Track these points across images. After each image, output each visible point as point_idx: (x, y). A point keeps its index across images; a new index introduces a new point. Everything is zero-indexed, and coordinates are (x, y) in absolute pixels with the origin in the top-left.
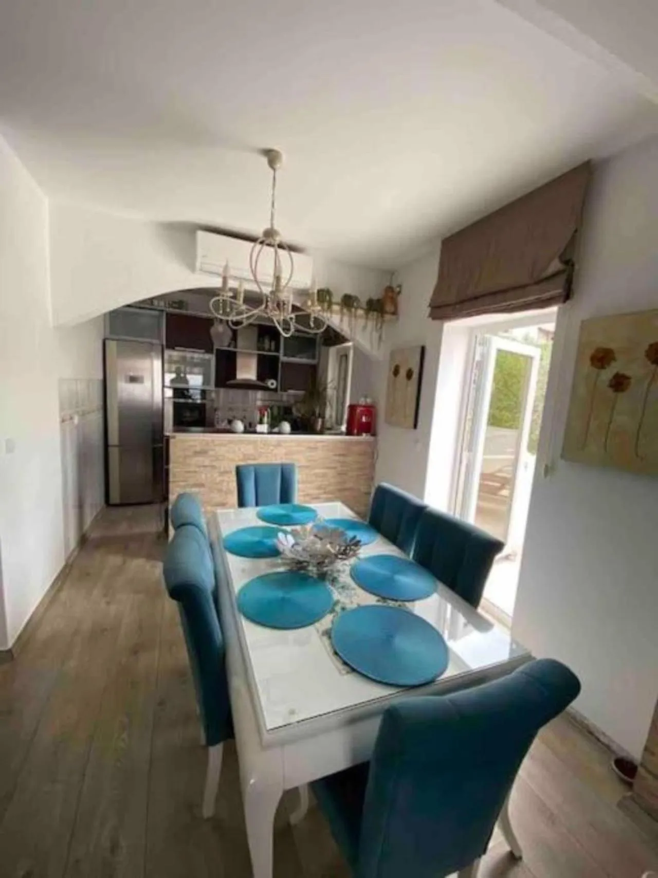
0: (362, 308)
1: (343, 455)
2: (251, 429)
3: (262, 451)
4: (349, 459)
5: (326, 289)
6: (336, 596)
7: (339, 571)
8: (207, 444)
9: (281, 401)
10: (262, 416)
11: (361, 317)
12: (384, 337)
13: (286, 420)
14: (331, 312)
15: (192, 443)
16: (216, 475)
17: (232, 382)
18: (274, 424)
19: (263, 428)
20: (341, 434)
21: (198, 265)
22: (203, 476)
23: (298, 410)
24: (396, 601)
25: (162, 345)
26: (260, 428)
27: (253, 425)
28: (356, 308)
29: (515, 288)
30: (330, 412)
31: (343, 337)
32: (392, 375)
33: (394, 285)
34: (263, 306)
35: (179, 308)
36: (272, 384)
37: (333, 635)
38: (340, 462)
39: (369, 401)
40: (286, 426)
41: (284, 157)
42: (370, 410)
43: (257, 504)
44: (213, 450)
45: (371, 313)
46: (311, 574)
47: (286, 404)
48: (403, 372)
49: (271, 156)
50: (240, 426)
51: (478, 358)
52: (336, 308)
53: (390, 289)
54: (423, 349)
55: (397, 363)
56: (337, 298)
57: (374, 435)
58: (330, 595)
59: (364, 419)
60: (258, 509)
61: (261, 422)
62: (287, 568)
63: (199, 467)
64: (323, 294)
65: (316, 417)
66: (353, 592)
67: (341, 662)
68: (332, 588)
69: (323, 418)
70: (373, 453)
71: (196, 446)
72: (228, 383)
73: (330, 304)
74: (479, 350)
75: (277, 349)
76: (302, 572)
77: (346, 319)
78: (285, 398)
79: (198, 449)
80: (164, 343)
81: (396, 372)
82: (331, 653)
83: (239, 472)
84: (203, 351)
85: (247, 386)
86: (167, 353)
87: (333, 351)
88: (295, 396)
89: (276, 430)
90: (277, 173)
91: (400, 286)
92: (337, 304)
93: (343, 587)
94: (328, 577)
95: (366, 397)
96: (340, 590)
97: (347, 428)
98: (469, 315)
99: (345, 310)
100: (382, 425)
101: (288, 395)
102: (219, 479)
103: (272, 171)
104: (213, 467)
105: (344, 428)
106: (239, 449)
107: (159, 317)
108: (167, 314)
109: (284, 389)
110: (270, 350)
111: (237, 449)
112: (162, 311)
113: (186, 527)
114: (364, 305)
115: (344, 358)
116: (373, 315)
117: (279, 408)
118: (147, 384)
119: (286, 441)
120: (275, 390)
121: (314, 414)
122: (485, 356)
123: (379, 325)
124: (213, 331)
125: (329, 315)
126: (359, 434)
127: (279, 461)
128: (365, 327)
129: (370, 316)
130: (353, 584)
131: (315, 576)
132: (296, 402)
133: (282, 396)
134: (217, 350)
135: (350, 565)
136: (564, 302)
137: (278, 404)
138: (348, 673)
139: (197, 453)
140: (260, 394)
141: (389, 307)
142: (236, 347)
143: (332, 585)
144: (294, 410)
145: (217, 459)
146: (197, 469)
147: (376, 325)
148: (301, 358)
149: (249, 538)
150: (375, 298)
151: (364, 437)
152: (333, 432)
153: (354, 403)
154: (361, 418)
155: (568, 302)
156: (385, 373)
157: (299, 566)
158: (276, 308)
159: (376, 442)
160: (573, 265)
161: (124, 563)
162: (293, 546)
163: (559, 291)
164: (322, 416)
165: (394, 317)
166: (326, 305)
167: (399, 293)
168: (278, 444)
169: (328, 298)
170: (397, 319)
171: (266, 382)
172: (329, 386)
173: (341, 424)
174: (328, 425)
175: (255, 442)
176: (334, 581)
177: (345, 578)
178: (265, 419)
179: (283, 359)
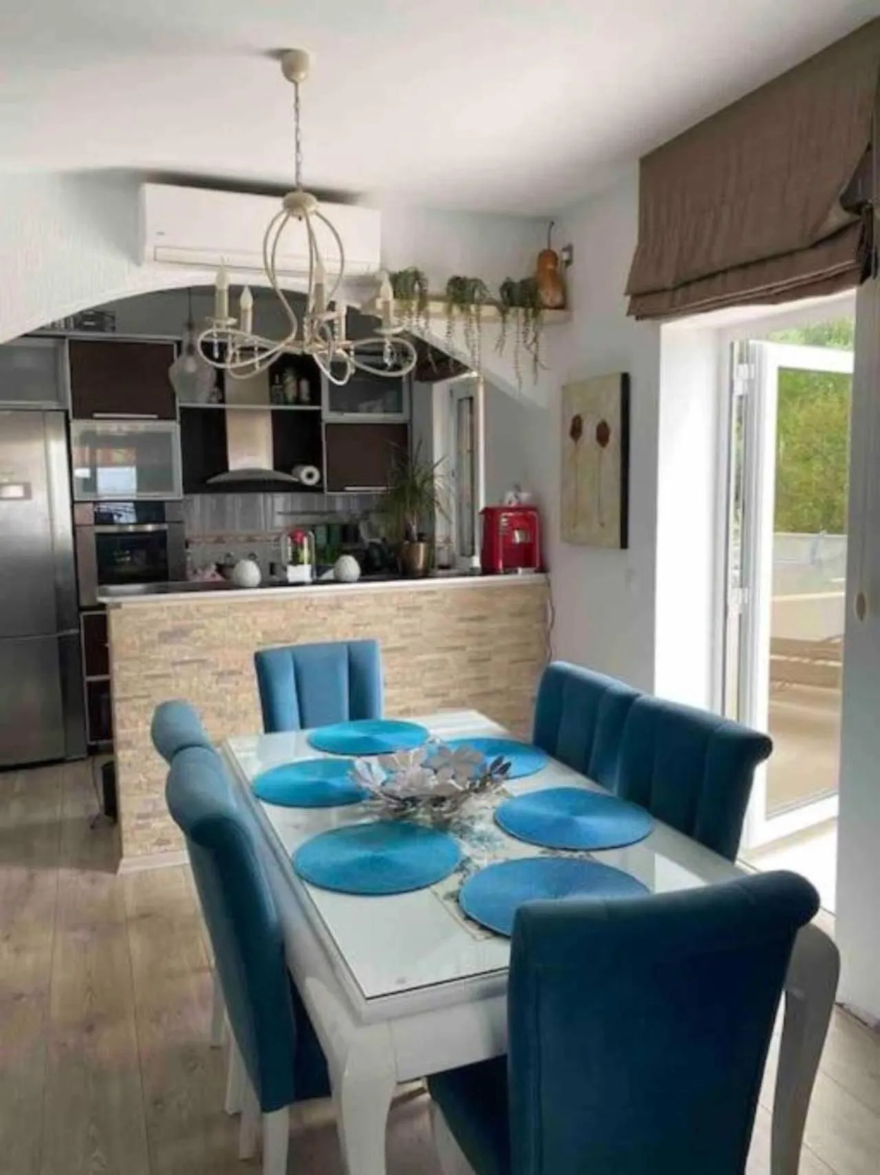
0: (491, 302)
1: (480, 619)
2: (276, 578)
3: (304, 621)
4: (492, 626)
5: (411, 271)
6: (466, 849)
7: (471, 818)
8: (188, 615)
9: (332, 512)
10: (297, 547)
11: (490, 320)
12: (542, 358)
13: (347, 553)
14: (427, 316)
15: (155, 615)
16: (209, 678)
17: (222, 478)
18: (323, 565)
19: (302, 572)
20: (472, 573)
21: (149, 250)
22: (183, 684)
23: (373, 532)
24: (575, 850)
25: (67, 412)
26: (294, 573)
27: (278, 568)
28: (479, 303)
29: (776, 257)
30: (444, 529)
31: (457, 363)
32: (570, 440)
33: (556, 249)
34: (293, 335)
35: (100, 328)
36: (310, 476)
37: (461, 897)
38: (469, 634)
39: (524, 496)
40: (350, 566)
41: (313, 59)
42: (529, 517)
43: (303, 725)
44: (202, 627)
45: (512, 310)
46: (421, 824)
47: (345, 519)
48: (589, 430)
49: (290, 62)
50: (251, 571)
51: (739, 389)
52: (435, 307)
53: (548, 256)
54: (625, 379)
55: (575, 413)
56: (436, 286)
57: (543, 569)
58: (456, 849)
59: (518, 537)
60: (308, 733)
61: (296, 561)
62: (377, 818)
63: (174, 664)
64: (406, 282)
65: (412, 542)
66: (498, 844)
67: (476, 927)
68: (460, 840)
69: (431, 542)
70: (543, 608)
71: (164, 621)
72: (212, 480)
73: (424, 299)
74: (742, 371)
75: (315, 398)
76: (406, 822)
77: (459, 326)
78: (339, 506)
79: (168, 626)
80: (70, 406)
81: (576, 430)
82: (460, 919)
83: (262, 663)
84: (155, 416)
85: (252, 484)
86: (78, 426)
87: (440, 389)
88: (363, 498)
89: (329, 575)
90: (300, 86)
91: (569, 249)
92: (438, 298)
93: (481, 839)
94: (451, 826)
95: (518, 488)
96: (475, 842)
97: (483, 561)
98: (705, 309)
99: (456, 310)
100: (556, 548)
101: (347, 500)
102: (215, 689)
103: (291, 85)
104: (203, 662)
105: (476, 562)
106: (255, 622)
107: (56, 352)
108: (70, 342)
109: (337, 486)
110: (298, 401)
111: (249, 621)
112: (64, 337)
113: (190, 750)
114: (497, 296)
115: (466, 405)
116: (516, 315)
117: (329, 528)
118: (39, 497)
119: (351, 598)
120: (318, 489)
121: (408, 535)
122: (754, 383)
123: (531, 335)
124: (174, 371)
125: (422, 322)
126: (510, 568)
127: (340, 637)
128: (501, 343)
129: (509, 317)
130: (498, 833)
131: (429, 826)
132: (366, 514)
133: (332, 501)
134: (185, 411)
135: (494, 807)
136: (862, 280)
137: (326, 518)
138: (487, 938)
139: (166, 637)
140: (280, 501)
141: (548, 295)
142: (222, 401)
143: (461, 837)
144: (363, 533)
145: (209, 647)
146: (170, 670)
147: (525, 334)
148: (370, 410)
149: (298, 778)
150: (517, 279)
151: (522, 576)
152: (452, 571)
153: (494, 504)
154: (512, 536)
155: (869, 281)
156: (554, 435)
157: (398, 814)
158: (319, 338)
159: (548, 584)
160: (871, 211)
161: (31, 877)
162: (383, 784)
163: (849, 262)
164: (427, 537)
165: (560, 313)
166: (414, 304)
167: (568, 262)
168: (336, 606)
169: (417, 287)
170: (569, 319)
171: (294, 471)
172: (438, 471)
173: (473, 553)
174: (443, 558)
175: (284, 605)
176: (464, 831)
177: (484, 826)
178: (305, 554)
179: (328, 416)
